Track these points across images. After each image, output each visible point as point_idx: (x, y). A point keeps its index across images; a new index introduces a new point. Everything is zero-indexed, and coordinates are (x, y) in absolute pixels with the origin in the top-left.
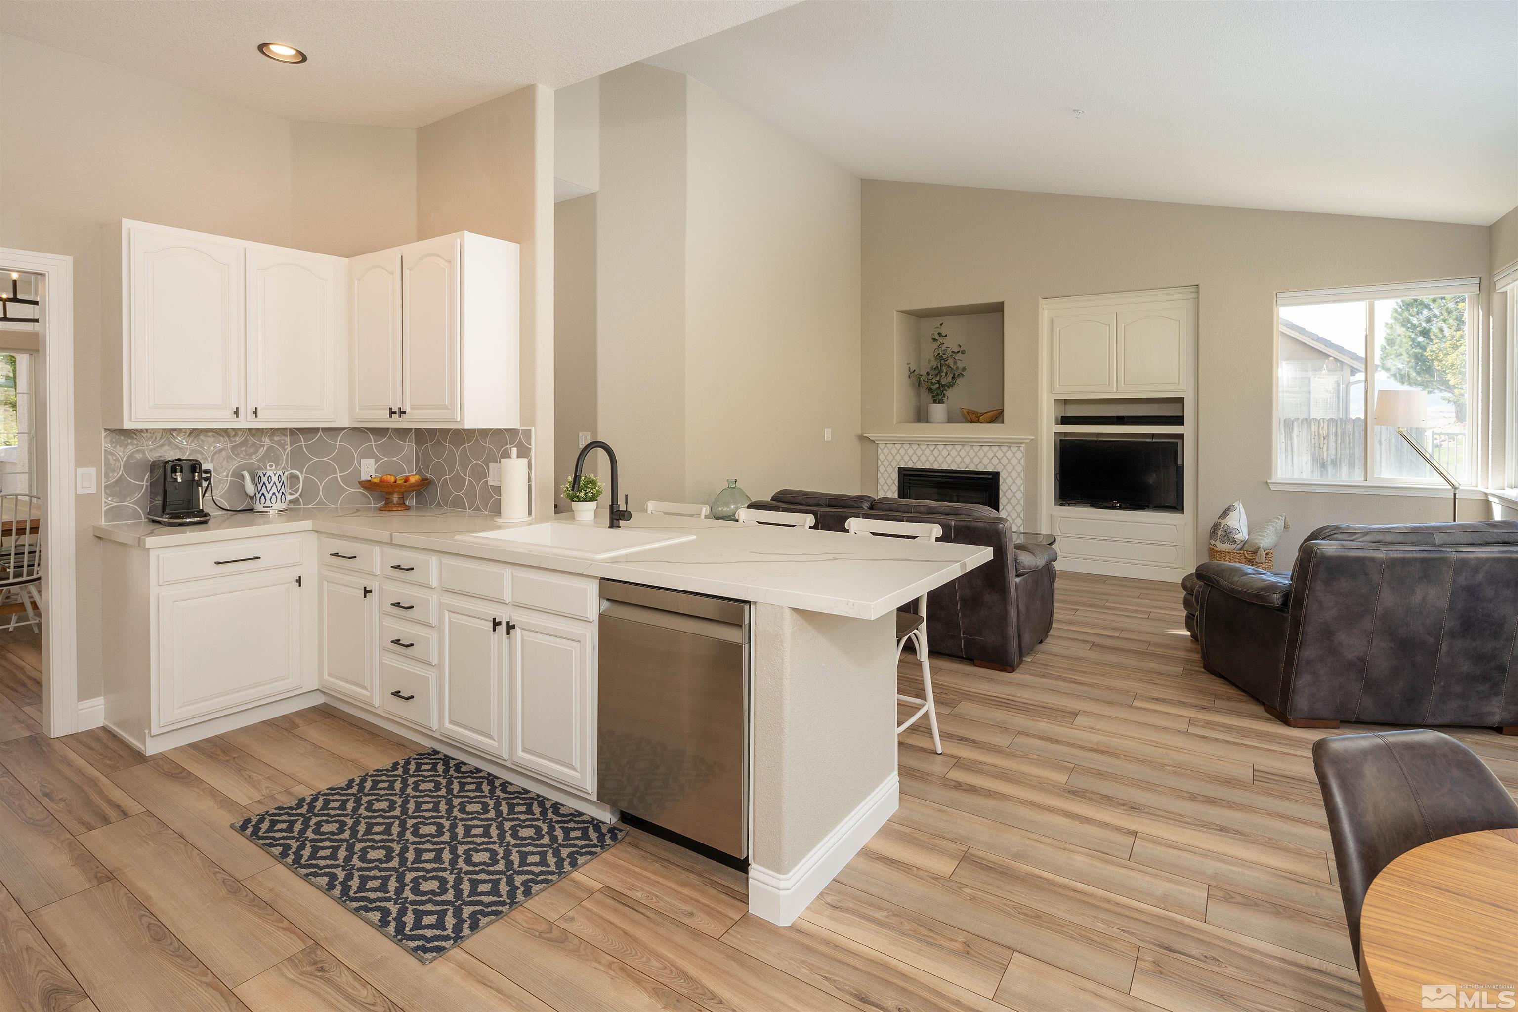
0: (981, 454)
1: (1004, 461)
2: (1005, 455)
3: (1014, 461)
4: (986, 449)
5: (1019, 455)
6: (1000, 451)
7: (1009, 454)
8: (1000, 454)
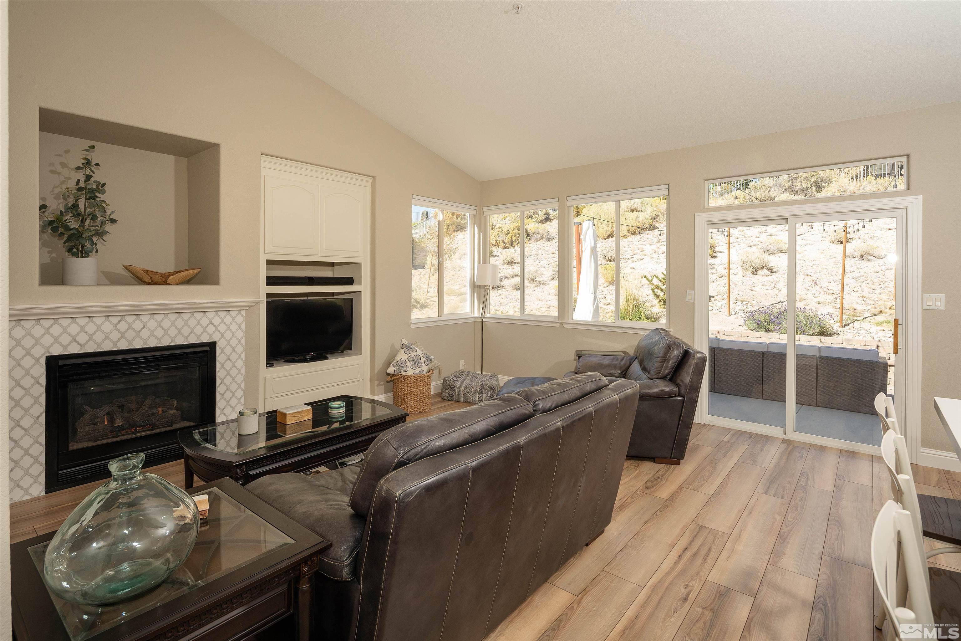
0: (192, 322)
1: (222, 328)
2: (222, 321)
3: (234, 327)
4: (198, 316)
5: (240, 319)
6: (217, 318)
7: (228, 320)
8: (216, 321)
